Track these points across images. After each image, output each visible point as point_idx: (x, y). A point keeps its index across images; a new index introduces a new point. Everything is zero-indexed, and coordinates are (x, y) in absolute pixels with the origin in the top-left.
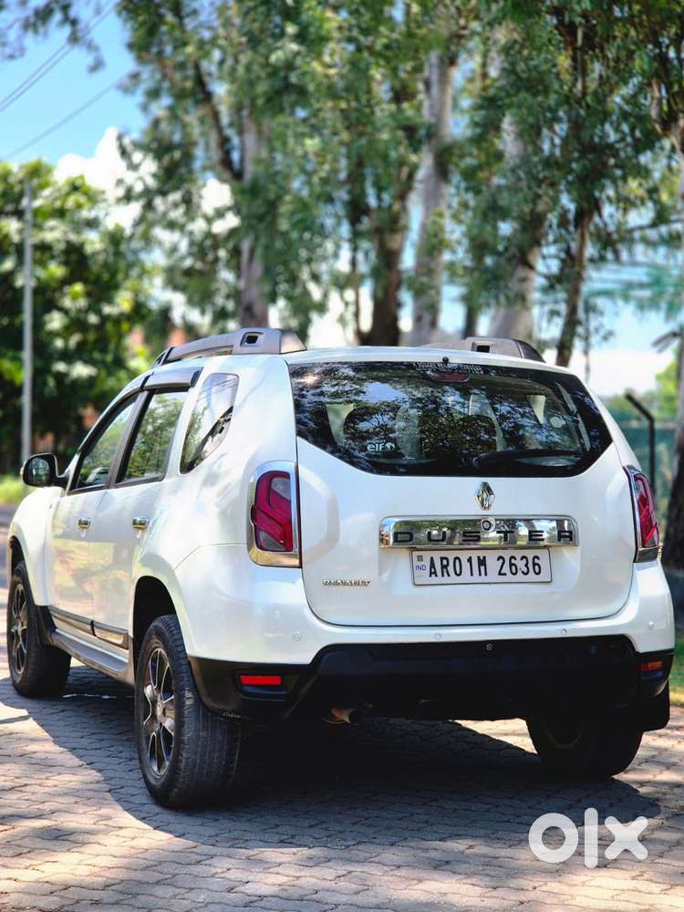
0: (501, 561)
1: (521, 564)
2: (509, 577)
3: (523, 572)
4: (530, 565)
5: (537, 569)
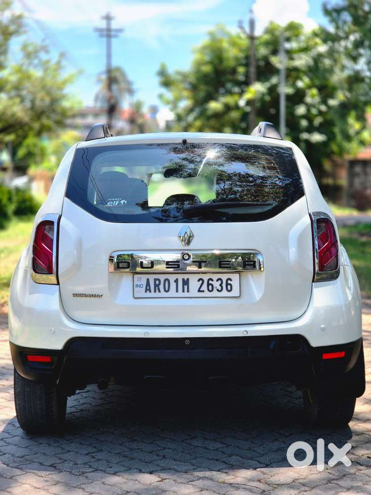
0: (201, 282)
2: (207, 293)
3: (218, 290)
4: (224, 285)
5: (229, 287)
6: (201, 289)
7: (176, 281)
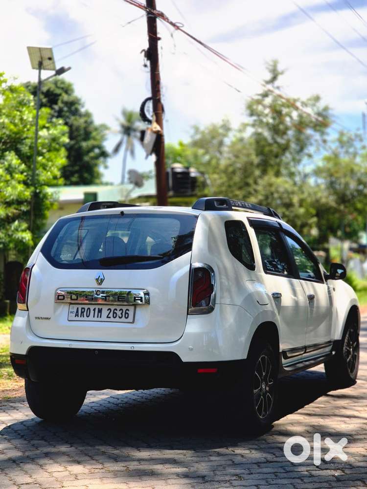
0: (109, 311)
1: (119, 313)
2: (112, 319)
3: (119, 317)
4: (124, 314)
5: (127, 315)
6: (109, 316)
7: (94, 310)
